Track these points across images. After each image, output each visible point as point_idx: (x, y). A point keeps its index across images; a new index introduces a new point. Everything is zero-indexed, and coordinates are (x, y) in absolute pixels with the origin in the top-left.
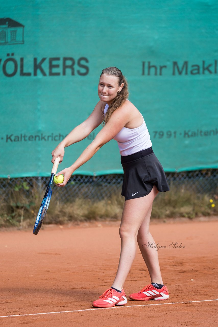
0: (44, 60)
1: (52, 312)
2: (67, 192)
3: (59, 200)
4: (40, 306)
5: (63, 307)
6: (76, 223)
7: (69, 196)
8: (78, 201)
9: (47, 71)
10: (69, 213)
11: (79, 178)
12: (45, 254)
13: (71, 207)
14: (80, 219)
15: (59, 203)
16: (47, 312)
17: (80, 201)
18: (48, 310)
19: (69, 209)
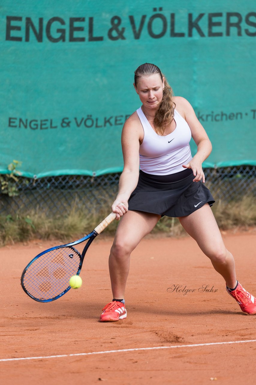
0: (201, 16)
1: (212, 343)
2: (232, 188)
3: (222, 198)
4: (195, 336)
5: (226, 337)
6: (243, 228)
7: (234, 192)
8: (246, 200)
9: (205, 30)
10: (235, 215)
11: (247, 169)
12: (203, 268)
13: (237, 207)
14: (248, 222)
15: (222, 203)
16: (206, 343)
17: (249, 199)
18: (206, 340)
19: (233, 210)
